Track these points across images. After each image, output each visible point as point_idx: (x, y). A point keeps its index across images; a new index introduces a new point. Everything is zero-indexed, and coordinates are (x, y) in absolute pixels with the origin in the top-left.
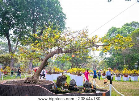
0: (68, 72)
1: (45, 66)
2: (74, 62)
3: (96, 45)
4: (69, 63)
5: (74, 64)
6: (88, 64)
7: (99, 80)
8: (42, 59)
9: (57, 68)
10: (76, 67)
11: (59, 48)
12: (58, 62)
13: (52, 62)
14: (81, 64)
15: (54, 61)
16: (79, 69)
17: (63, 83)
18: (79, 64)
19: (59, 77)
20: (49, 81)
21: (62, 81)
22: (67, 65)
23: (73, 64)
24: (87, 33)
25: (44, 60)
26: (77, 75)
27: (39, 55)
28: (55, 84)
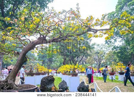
0: (58, 71)
1: (23, 64)
2: (67, 56)
3: (93, 29)
4: (60, 57)
5: (68, 59)
6: (89, 57)
7: (105, 82)
8: (18, 53)
9: (42, 66)
10: (71, 64)
11: (42, 36)
12: (43, 57)
13: (33, 56)
14: (78, 58)
15: (36, 55)
16: (73, 66)
17: (49, 87)
18: (76, 59)
19: (44, 78)
20: (30, 85)
21: (48, 85)
22: (57, 61)
23: (65, 59)
24: (79, 12)
25: (21, 55)
26: (71, 76)
27: (14, 46)
28: (38, 89)
